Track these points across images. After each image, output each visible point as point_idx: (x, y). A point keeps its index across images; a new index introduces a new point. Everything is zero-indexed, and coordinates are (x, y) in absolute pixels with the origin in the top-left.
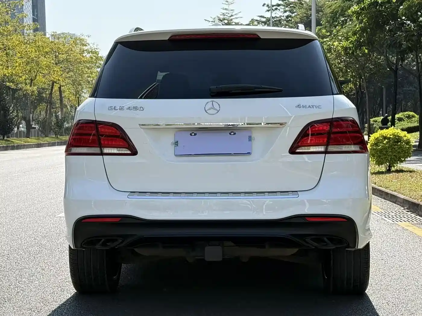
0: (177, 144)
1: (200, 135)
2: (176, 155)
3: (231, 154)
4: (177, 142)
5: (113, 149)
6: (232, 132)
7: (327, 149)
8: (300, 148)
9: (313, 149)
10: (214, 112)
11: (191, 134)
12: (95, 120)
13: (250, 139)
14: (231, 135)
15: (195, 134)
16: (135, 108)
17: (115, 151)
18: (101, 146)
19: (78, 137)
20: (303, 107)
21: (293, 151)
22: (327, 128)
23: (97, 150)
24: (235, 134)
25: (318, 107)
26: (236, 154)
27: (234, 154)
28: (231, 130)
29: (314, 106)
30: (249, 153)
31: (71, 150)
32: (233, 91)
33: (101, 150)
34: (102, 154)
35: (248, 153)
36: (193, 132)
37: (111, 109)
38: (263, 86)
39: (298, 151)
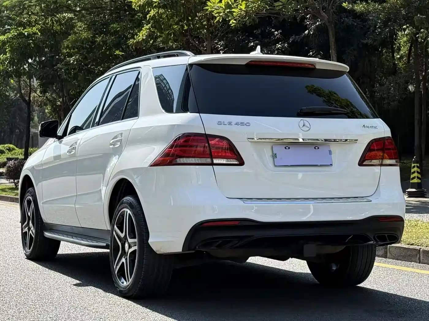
0: (275, 156)
1: (293, 149)
2: (275, 166)
3: (317, 165)
4: (275, 154)
5: (222, 160)
6: (317, 147)
7: (381, 162)
8: (366, 161)
9: (373, 162)
11: (285, 148)
12: (204, 133)
13: (330, 152)
14: (315, 149)
15: (289, 148)
16: (242, 124)
17: (224, 161)
18: (212, 157)
21: (361, 164)
23: (209, 161)
25: (376, 127)
26: (321, 166)
27: (320, 165)
28: (315, 145)
30: (331, 165)
32: (317, 112)
33: (212, 161)
34: (212, 164)
36: (287, 146)
37: (220, 124)
39: (364, 163)
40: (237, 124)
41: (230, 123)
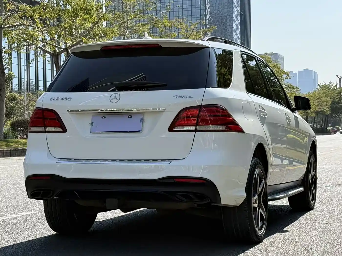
0: (92, 124)
1: (108, 118)
2: (91, 132)
3: (127, 132)
4: (93, 123)
7: (196, 128)
8: (176, 127)
9: (186, 128)
10: (116, 101)
11: (102, 117)
12: (42, 107)
13: (142, 121)
14: (128, 117)
15: (105, 117)
16: (66, 99)
17: (53, 129)
18: (45, 126)
19: (35, 120)
20: (179, 97)
21: (171, 130)
22: (196, 112)
23: (42, 129)
24: (131, 117)
25: (191, 97)
27: (130, 131)
28: (129, 114)
29: (187, 96)
31: (31, 128)
33: (45, 129)
34: (46, 132)
35: (139, 131)
36: (104, 115)
38: (151, 82)
39: (174, 129)
40: (62, 99)
41: (58, 99)
